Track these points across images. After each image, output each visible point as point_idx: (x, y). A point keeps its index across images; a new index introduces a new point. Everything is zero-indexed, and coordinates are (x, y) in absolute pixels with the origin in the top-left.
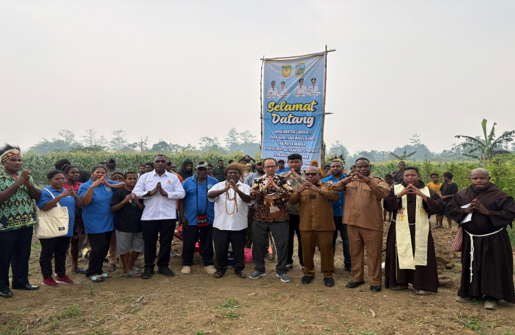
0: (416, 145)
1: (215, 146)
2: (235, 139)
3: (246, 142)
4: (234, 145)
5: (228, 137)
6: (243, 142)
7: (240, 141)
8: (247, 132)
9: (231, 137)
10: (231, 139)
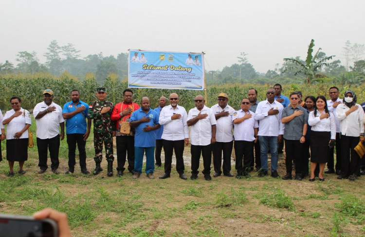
0: (243, 64)
1: (35, 63)
2: (56, 54)
3: (69, 58)
4: (56, 63)
5: (48, 51)
6: (65, 58)
7: (62, 56)
8: (70, 45)
9: (52, 51)
10: (52, 54)
